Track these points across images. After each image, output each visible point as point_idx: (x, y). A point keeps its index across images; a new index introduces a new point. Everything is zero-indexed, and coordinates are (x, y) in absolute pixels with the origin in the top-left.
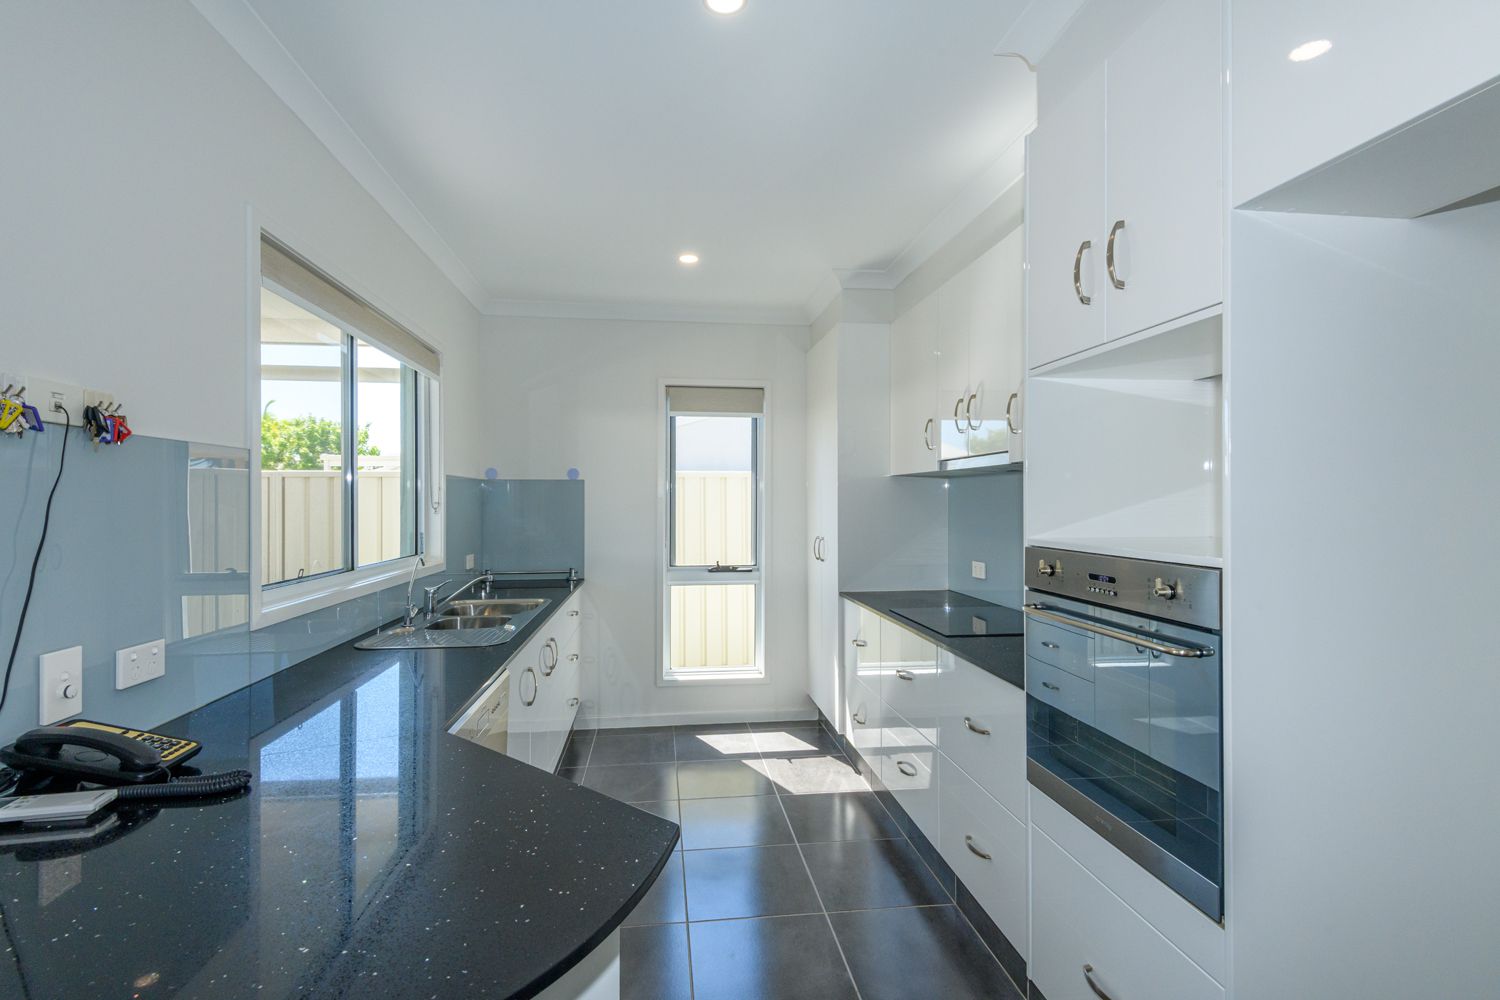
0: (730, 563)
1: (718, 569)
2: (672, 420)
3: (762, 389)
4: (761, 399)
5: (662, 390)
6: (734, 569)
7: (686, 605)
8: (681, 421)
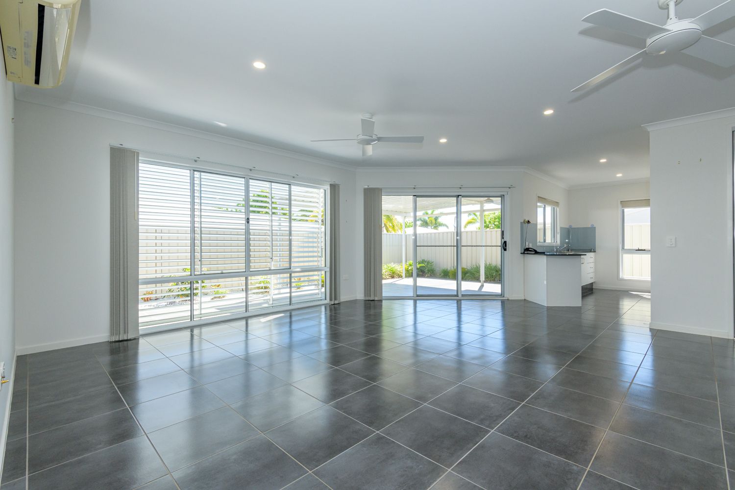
0: (643, 248)
1: (639, 250)
2: (623, 210)
3: (649, 200)
4: (649, 202)
5: (620, 203)
6: (644, 250)
7: (627, 259)
8: (626, 210)
